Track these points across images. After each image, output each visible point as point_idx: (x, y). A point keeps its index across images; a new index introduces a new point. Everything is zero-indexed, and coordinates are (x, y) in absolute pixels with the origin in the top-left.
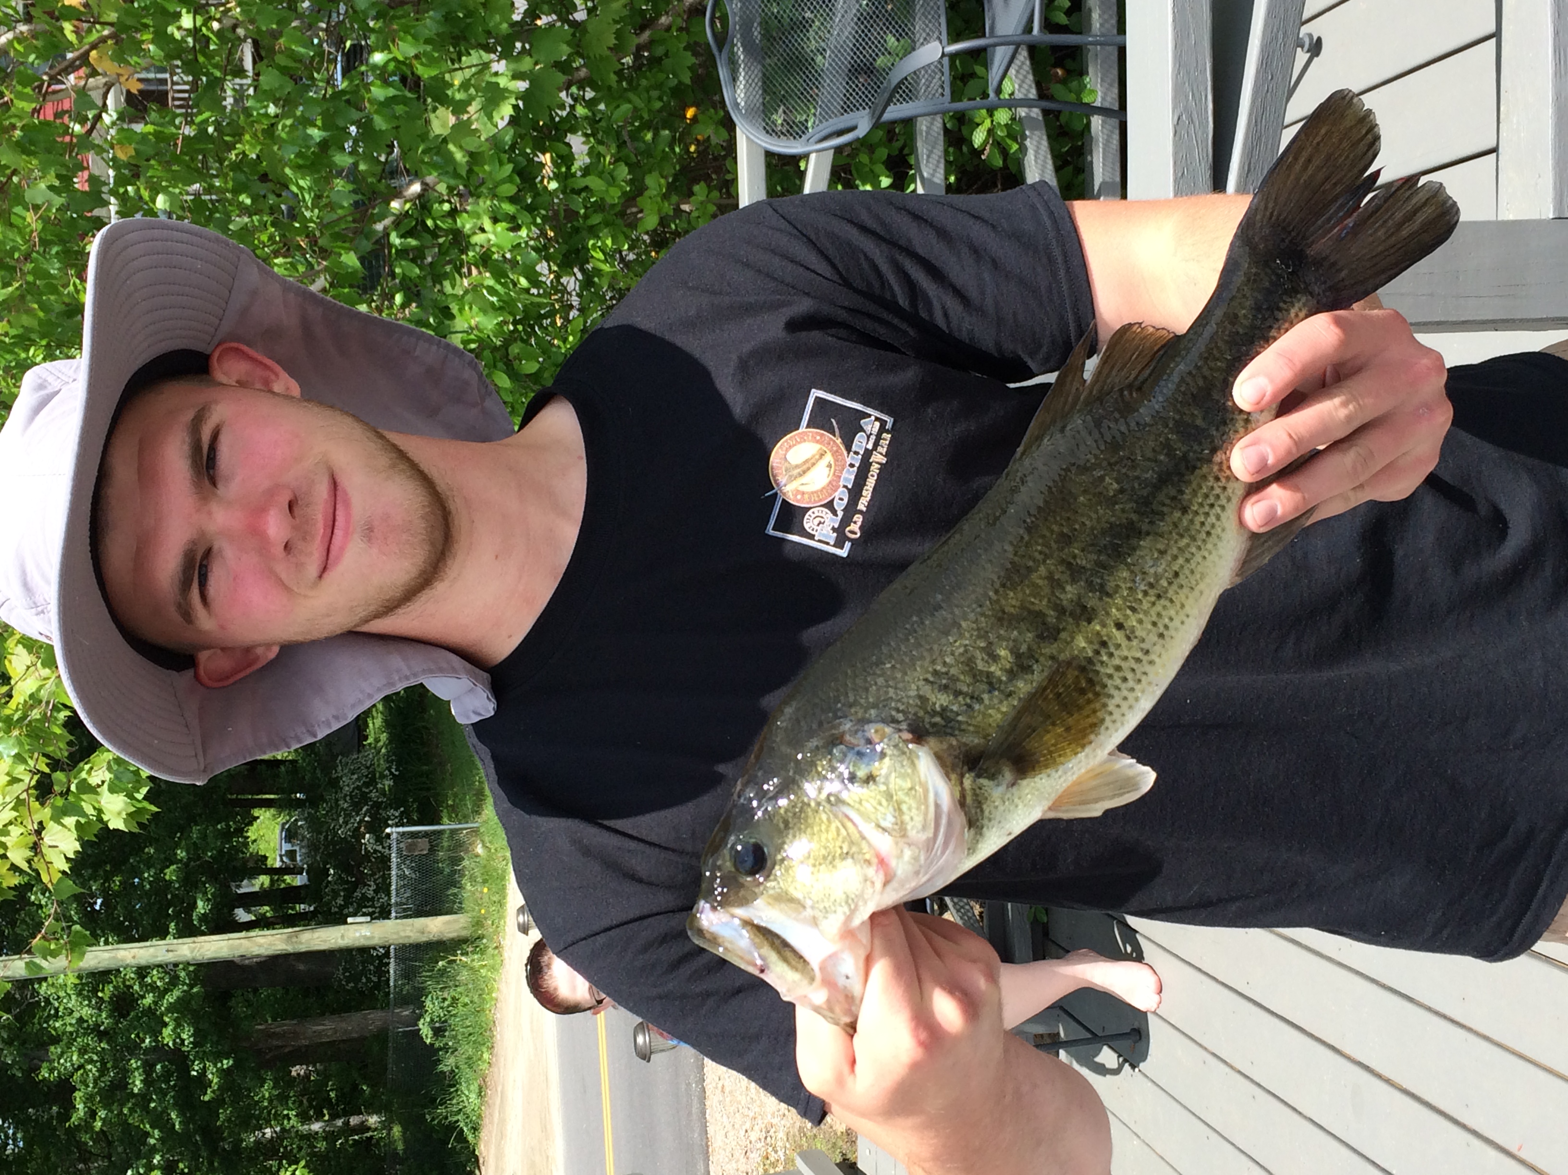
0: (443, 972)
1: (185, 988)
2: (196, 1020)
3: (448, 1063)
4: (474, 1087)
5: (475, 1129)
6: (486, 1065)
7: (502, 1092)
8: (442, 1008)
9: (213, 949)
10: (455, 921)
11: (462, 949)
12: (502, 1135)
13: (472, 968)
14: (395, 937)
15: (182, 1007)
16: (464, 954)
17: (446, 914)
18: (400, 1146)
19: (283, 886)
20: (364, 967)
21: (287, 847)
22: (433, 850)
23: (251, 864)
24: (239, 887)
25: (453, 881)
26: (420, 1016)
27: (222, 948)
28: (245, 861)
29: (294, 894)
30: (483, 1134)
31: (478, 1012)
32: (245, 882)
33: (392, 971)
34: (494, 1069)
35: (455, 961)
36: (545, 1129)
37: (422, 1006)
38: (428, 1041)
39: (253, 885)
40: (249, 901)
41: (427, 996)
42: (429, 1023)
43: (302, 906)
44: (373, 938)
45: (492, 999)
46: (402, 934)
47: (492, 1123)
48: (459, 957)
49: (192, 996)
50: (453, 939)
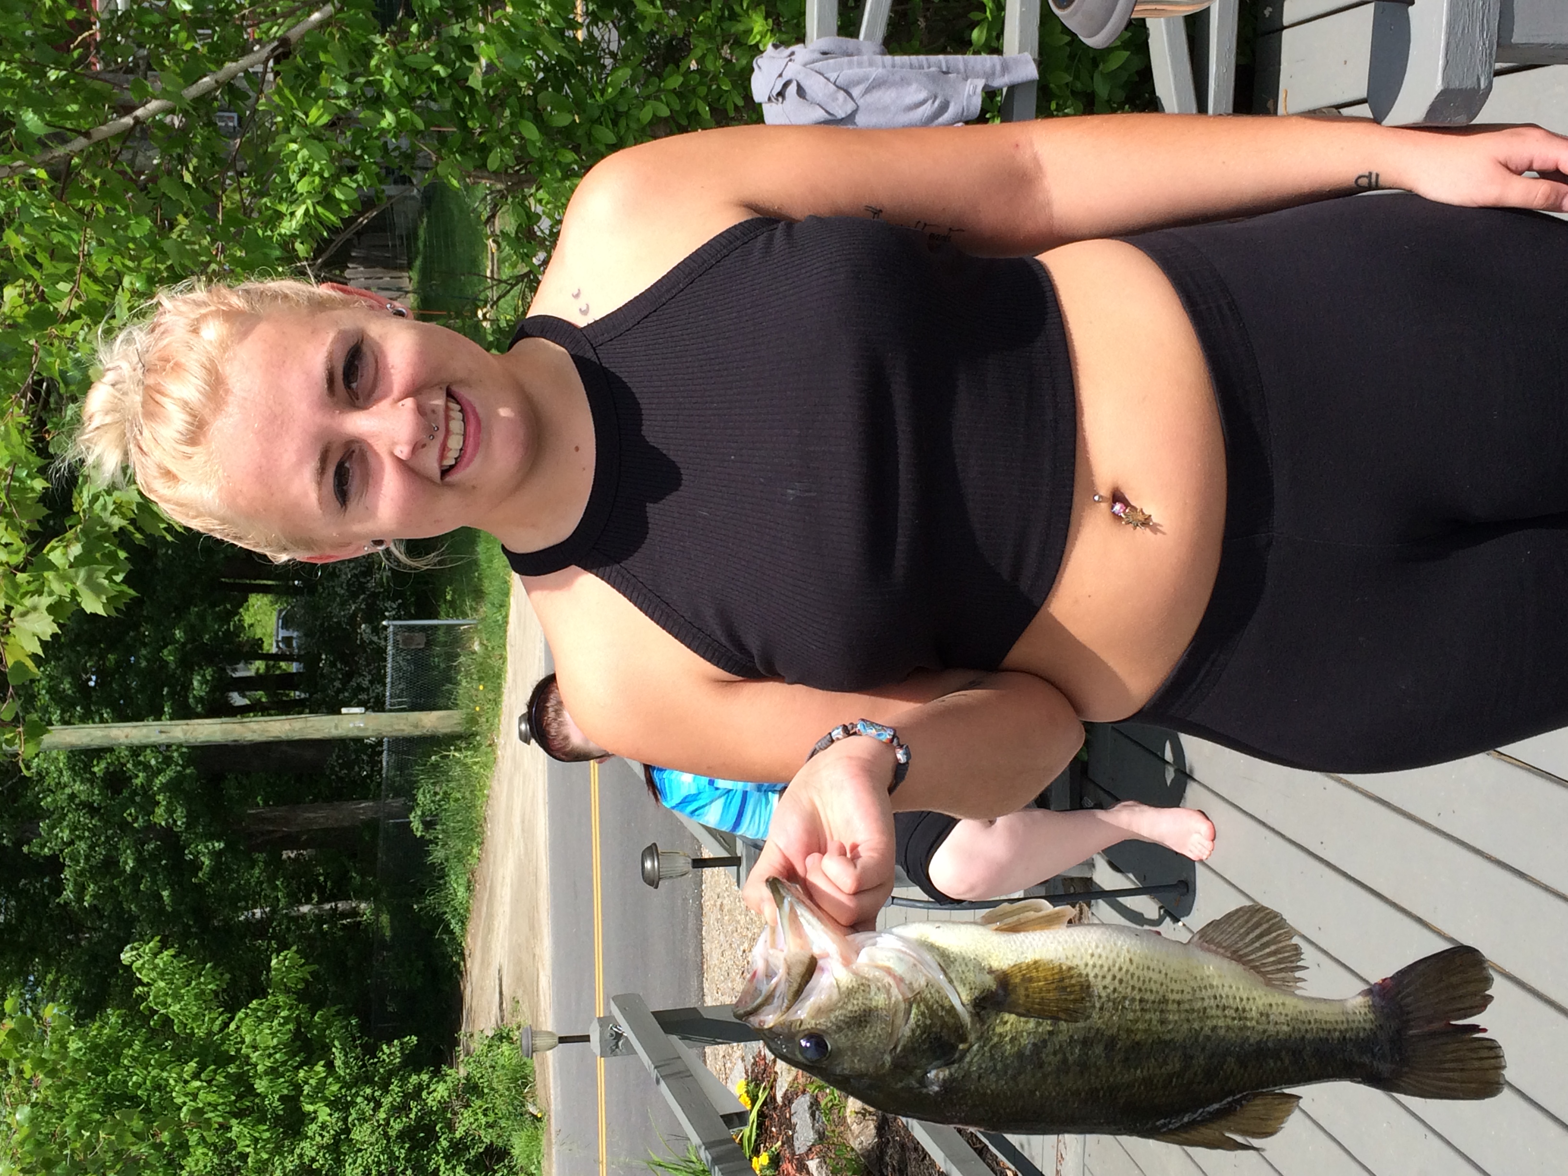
0: (435, 766)
1: (179, 768)
2: (189, 800)
3: (438, 854)
4: (463, 881)
5: (463, 922)
6: (476, 860)
7: (491, 887)
8: (433, 802)
9: (205, 733)
10: (449, 716)
11: (455, 745)
12: (489, 929)
13: (465, 764)
14: (389, 729)
15: (174, 787)
16: (457, 750)
17: (440, 709)
18: (388, 933)
19: (278, 672)
20: (357, 757)
21: (283, 633)
22: (429, 644)
23: (246, 649)
24: (235, 670)
25: (449, 677)
26: (412, 809)
27: (215, 732)
28: (241, 645)
29: (289, 681)
30: (470, 926)
31: (471, 807)
32: (241, 665)
33: (384, 764)
34: (484, 864)
35: (448, 756)
36: (533, 927)
37: (414, 798)
38: (419, 834)
39: (249, 670)
40: (243, 686)
41: (419, 788)
42: (421, 817)
43: (297, 693)
44: (365, 729)
45: (484, 796)
46: (396, 727)
47: (479, 916)
48: (452, 753)
49: (185, 776)
50: (446, 734)
